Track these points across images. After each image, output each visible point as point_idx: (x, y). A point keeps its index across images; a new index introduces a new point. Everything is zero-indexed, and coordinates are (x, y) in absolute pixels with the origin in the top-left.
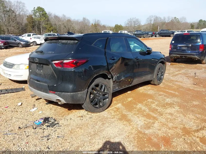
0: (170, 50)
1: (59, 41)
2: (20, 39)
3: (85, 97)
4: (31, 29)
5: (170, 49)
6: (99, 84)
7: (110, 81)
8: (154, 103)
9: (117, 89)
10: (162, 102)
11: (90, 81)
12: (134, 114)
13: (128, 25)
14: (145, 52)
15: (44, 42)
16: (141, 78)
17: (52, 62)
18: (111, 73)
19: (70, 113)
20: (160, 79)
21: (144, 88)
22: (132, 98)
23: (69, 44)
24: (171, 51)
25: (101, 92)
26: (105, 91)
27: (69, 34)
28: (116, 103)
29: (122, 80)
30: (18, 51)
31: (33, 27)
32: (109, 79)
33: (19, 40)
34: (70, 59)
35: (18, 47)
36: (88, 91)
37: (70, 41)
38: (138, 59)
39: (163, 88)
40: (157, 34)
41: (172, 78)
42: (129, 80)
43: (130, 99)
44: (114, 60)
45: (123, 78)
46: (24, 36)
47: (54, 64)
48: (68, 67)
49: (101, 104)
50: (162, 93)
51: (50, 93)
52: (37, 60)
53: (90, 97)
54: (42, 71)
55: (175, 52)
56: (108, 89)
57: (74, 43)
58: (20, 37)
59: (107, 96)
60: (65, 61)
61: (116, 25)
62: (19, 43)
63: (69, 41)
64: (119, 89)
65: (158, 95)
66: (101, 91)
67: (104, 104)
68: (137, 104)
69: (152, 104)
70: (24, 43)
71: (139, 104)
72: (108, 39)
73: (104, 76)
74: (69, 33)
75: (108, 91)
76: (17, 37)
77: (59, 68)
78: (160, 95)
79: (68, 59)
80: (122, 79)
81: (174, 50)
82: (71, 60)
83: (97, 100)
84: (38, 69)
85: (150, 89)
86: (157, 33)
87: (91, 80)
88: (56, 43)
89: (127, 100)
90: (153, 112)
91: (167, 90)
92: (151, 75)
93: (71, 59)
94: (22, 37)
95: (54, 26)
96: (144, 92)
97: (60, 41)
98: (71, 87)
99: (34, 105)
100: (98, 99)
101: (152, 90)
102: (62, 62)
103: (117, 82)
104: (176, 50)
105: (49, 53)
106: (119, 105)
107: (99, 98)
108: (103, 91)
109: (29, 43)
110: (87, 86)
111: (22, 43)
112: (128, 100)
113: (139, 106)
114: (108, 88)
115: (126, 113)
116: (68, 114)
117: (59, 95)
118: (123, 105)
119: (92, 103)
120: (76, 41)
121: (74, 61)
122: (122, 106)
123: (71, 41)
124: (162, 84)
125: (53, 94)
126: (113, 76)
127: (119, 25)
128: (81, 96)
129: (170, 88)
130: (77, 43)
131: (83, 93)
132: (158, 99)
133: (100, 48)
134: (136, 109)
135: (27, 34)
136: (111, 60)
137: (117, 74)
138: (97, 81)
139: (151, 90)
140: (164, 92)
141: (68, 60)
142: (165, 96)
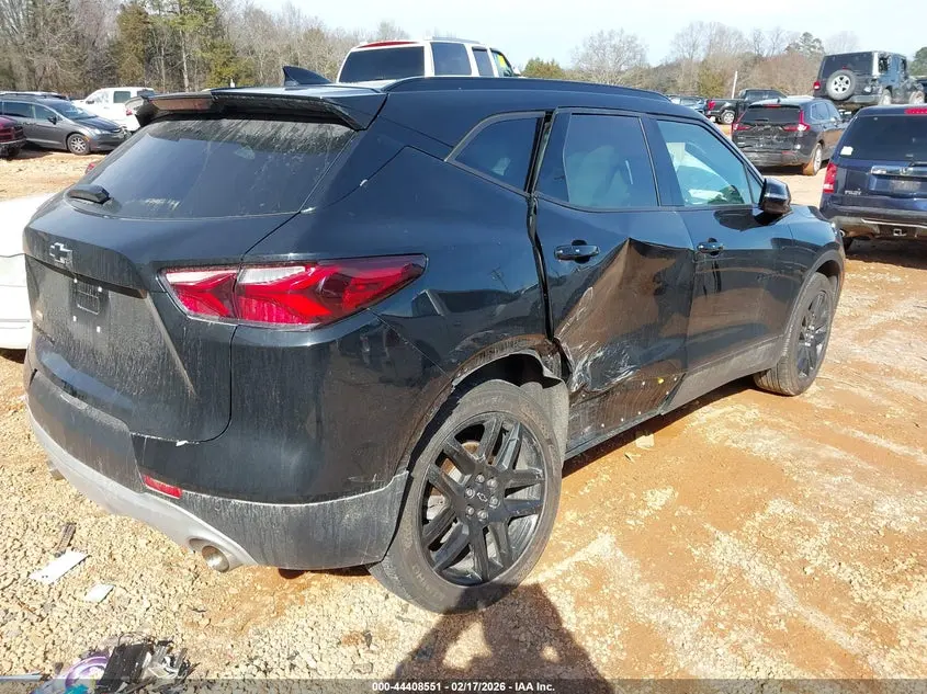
0: (825, 191)
1: (219, 128)
2: (80, 112)
3: (388, 520)
4: (139, 68)
5: (827, 186)
6: (484, 421)
7: (551, 397)
8: (812, 531)
9: (589, 436)
10: (859, 520)
11: (432, 416)
12: (708, 623)
13: (584, 66)
14: (748, 211)
15: (139, 126)
16: (720, 365)
17: (162, 279)
18: (564, 345)
19: (292, 603)
20: (809, 364)
21: (724, 414)
22: (670, 491)
23: (289, 147)
24: (833, 198)
25: (495, 473)
26: (522, 466)
27: (295, 83)
28: (581, 523)
29: (619, 384)
30: (63, 170)
31: (148, 59)
32: (548, 383)
33: (73, 120)
34: (288, 264)
35: (68, 151)
36: (410, 480)
37: (295, 130)
38: (715, 253)
39: (825, 414)
40: (729, 108)
41: (857, 348)
42: (661, 381)
43: (659, 498)
44: (583, 259)
45: (626, 374)
46: (98, 100)
47: (170, 289)
48: (270, 320)
49: (492, 551)
50: (836, 453)
51: (151, 492)
52: (64, 255)
53: (424, 508)
54: (99, 329)
55: (855, 201)
56: (538, 455)
57: (322, 140)
58: (77, 103)
59: (535, 497)
60: (253, 276)
61: (531, 63)
62: (73, 133)
63: (289, 125)
64: (598, 435)
65: (818, 468)
66: (493, 470)
67: (510, 550)
68: (707, 534)
69: (799, 541)
70: (98, 132)
71: (725, 539)
72: (548, 118)
73: (519, 370)
74: (296, 74)
75: (539, 464)
76: (63, 101)
77: (211, 319)
78: (828, 467)
79: (273, 257)
80: (618, 379)
81: (850, 192)
82: (298, 270)
83: (466, 531)
84: (80, 314)
85: (757, 424)
86: (728, 104)
87: (436, 409)
88: (199, 136)
89: (645, 507)
90: (822, 604)
91: (860, 434)
92: (770, 345)
93: (298, 263)
94: (89, 103)
95: (246, 59)
96: (728, 443)
97: (225, 123)
98: (290, 459)
99: (70, 529)
100: (472, 522)
101: (773, 426)
102: (231, 282)
103: (591, 396)
104: (857, 193)
105: (147, 212)
106: (602, 546)
107: (482, 515)
108: (506, 465)
109: (120, 136)
110: (410, 452)
111: (86, 131)
112: (650, 504)
113: (725, 550)
114: (539, 448)
115: (653, 618)
116: (279, 611)
117: (208, 515)
118: (627, 542)
119: (433, 555)
120: (339, 130)
121: (317, 276)
122: (620, 554)
123: (299, 124)
124: (813, 388)
125: (166, 498)
126: (573, 363)
127: (545, 62)
128: (366, 520)
129: (867, 414)
130: (343, 140)
131: (379, 499)
132: (827, 498)
133: (496, 176)
134: (709, 577)
135: (111, 91)
136: (567, 263)
137: (595, 350)
138: (470, 408)
139: (766, 432)
140: (844, 443)
141: (272, 264)
142: (861, 476)
